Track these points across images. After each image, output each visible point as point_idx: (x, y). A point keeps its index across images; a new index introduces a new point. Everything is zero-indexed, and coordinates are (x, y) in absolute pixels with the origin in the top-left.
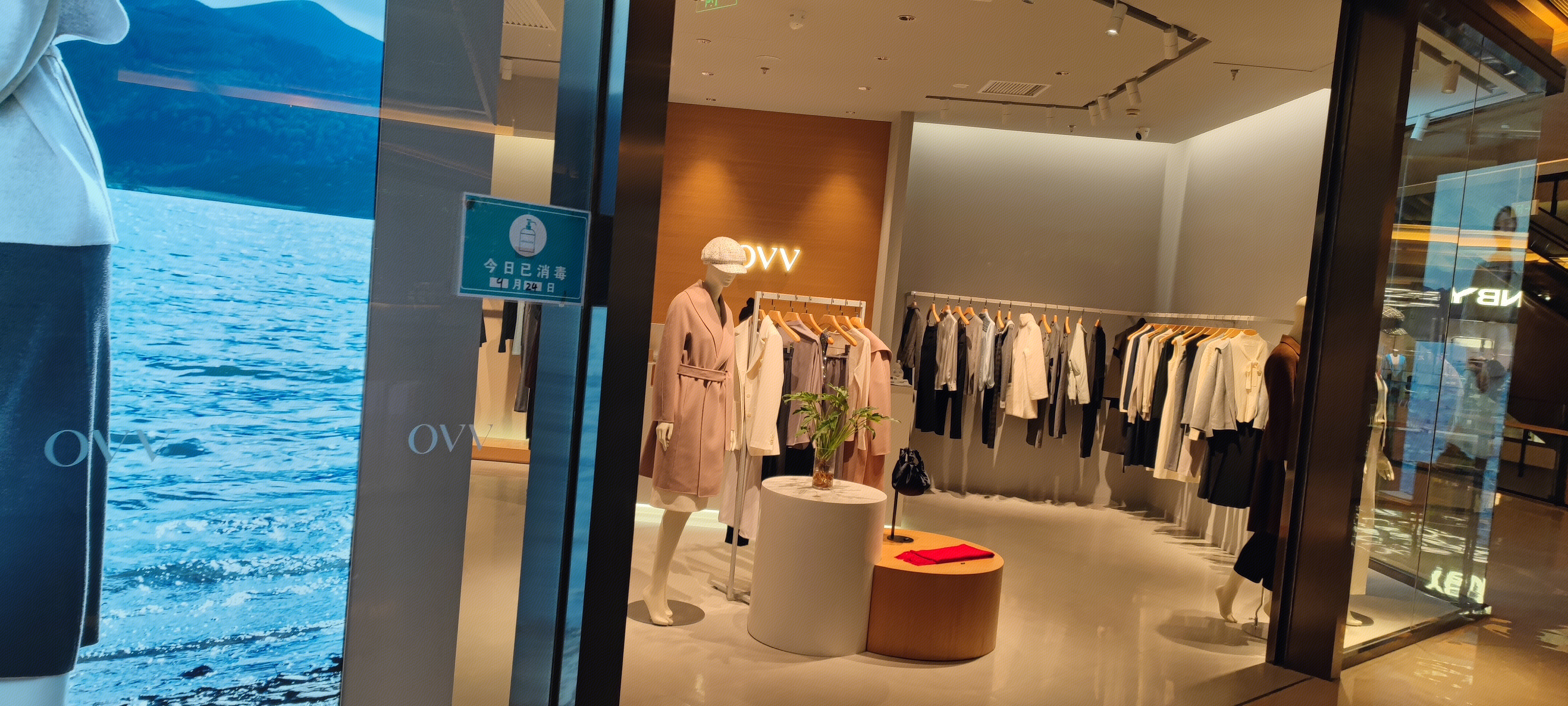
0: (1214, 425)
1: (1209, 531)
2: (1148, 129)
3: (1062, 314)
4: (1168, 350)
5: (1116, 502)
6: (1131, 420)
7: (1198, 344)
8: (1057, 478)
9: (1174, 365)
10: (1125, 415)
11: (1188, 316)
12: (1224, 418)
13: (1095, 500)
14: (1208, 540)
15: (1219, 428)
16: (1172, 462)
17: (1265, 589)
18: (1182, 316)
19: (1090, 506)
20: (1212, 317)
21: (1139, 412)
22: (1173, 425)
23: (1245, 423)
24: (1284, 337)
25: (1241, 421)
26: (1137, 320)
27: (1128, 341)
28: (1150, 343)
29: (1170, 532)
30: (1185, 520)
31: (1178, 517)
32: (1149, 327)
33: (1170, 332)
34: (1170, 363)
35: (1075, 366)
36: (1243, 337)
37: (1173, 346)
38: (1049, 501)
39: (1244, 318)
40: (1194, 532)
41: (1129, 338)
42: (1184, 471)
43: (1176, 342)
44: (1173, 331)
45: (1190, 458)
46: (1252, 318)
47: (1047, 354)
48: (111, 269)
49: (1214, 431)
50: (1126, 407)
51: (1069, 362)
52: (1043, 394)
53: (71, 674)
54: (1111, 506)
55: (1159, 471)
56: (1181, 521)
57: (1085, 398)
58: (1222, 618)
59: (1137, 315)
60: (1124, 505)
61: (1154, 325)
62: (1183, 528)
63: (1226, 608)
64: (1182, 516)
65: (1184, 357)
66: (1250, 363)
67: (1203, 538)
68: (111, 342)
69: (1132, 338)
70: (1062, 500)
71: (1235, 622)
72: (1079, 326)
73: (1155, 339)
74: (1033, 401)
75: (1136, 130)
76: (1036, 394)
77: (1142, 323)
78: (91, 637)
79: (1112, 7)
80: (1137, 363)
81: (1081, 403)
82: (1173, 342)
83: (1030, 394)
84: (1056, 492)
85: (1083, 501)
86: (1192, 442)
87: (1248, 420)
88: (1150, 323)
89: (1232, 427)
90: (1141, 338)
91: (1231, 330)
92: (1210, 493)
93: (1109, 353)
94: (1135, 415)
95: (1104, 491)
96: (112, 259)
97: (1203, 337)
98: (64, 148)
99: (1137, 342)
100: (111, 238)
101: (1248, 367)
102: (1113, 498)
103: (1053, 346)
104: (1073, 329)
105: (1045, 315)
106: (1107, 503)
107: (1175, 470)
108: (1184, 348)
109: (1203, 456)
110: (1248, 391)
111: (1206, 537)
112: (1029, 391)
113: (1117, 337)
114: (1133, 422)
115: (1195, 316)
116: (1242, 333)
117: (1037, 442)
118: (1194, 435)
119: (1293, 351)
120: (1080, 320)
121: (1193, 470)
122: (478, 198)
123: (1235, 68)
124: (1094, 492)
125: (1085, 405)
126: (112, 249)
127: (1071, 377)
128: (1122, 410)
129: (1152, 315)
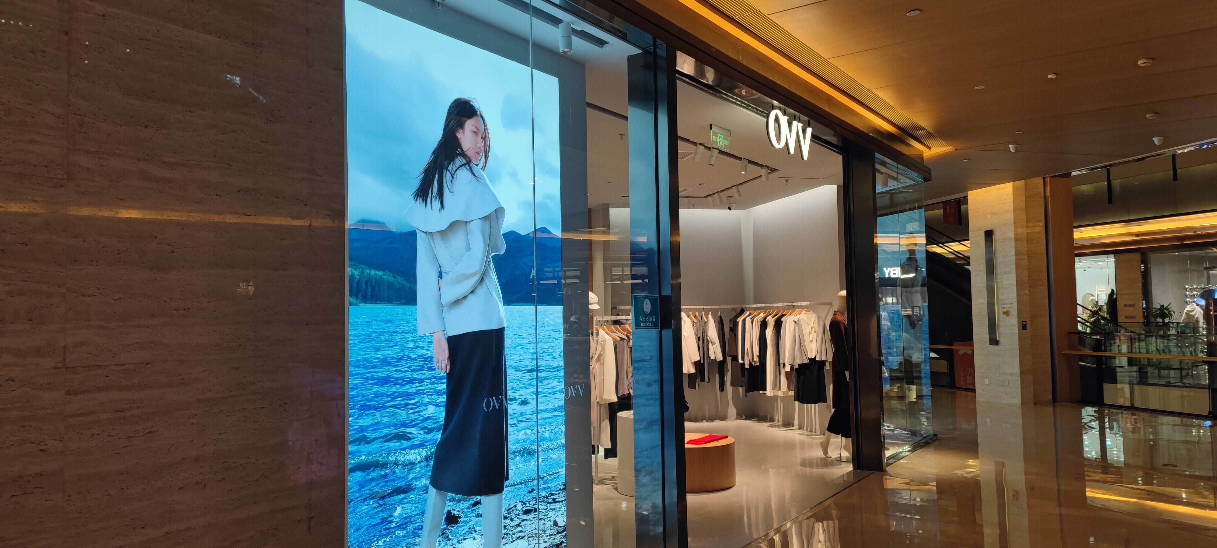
0: (798, 361)
1: (796, 422)
2: (734, 205)
3: (700, 311)
4: (764, 325)
5: (739, 416)
6: (747, 366)
7: (782, 319)
8: (707, 407)
9: (769, 332)
10: (743, 364)
11: (771, 305)
12: (802, 357)
13: (728, 417)
14: (796, 427)
15: (801, 363)
16: (777, 385)
17: (843, 438)
18: (767, 305)
19: (727, 420)
20: (785, 304)
21: (751, 361)
22: (774, 365)
23: (812, 358)
24: (835, 312)
25: (810, 358)
26: (738, 311)
27: (738, 322)
28: (752, 322)
29: (775, 426)
30: (781, 419)
31: (777, 418)
32: (748, 313)
33: (762, 315)
34: (767, 331)
35: (712, 340)
36: (805, 314)
37: (767, 322)
38: (704, 421)
39: (804, 303)
40: (787, 424)
41: (738, 320)
42: (784, 389)
43: (768, 320)
44: (764, 314)
45: (786, 381)
46: (808, 303)
47: (696, 334)
48: (506, 336)
49: (798, 364)
50: (743, 359)
51: (708, 338)
52: (697, 358)
53: (504, 492)
54: (737, 418)
55: (769, 392)
56: (778, 420)
57: (720, 358)
58: (824, 456)
59: (738, 307)
60: (744, 417)
61: (751, 311)
62: (780, 423)
63: (825, 452)
64: (779, 417)
65: (774, 327)
66: (810, 326)
67: (793, 426)
68: (507, 363)
69: (740, 320)
70: (711, 419)
71: (831, 457)
72: (710, 316)
73: (755, 319)
74: (692, 363)
75: (728, 206)
76: (694, 358)
77: (742, 311)
78: (507, 479)
79: (741, 161)
80: (746, 334)
81: (718, 360)
82: (767, 320)
83: (690, 359)
84: (707, 415)
85: (723, 418)
86: (787, 372)
87: (813, 357)
88: (747, 310)
89: (806, 361)
90: (747, 319)
91: (798, 311)
92: (801, 398)
93: (727, 330)
94: (748, 363)
95: (732, 411)
96: (506, 332)
97: (783, 316)
98: (494, 293)
99: (744, 322)
100: (505, 325)
101: (809, 329)
102: (737, 414)
103: (698, 330)
104: (707, 318)
105: (691, 313)
106: (735, 418)
107: (778, 389)
108: (774, 323)
109: (794, 379)
110: (811, 341)
111: (795, 425)
112: (689, 357)
113: (730, 321)
114: (748, 367)
115: (775, 305)
116: (804, 312)
117: (697, 386)
118: (788, 368)
119: (843, 319)
120: (710, 313)
121: (789, 388)
122: (638, 296)
123: (787, 179)
124: (727, 412)
125: (720, 361)
126: (506, 328)
127: (710, 345)
128: (740, 361)
129: (748, 306)
